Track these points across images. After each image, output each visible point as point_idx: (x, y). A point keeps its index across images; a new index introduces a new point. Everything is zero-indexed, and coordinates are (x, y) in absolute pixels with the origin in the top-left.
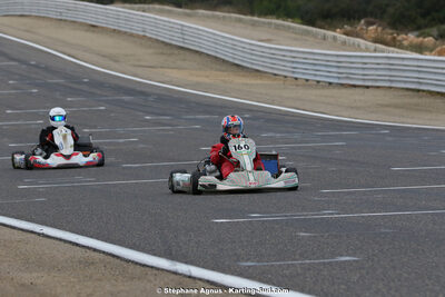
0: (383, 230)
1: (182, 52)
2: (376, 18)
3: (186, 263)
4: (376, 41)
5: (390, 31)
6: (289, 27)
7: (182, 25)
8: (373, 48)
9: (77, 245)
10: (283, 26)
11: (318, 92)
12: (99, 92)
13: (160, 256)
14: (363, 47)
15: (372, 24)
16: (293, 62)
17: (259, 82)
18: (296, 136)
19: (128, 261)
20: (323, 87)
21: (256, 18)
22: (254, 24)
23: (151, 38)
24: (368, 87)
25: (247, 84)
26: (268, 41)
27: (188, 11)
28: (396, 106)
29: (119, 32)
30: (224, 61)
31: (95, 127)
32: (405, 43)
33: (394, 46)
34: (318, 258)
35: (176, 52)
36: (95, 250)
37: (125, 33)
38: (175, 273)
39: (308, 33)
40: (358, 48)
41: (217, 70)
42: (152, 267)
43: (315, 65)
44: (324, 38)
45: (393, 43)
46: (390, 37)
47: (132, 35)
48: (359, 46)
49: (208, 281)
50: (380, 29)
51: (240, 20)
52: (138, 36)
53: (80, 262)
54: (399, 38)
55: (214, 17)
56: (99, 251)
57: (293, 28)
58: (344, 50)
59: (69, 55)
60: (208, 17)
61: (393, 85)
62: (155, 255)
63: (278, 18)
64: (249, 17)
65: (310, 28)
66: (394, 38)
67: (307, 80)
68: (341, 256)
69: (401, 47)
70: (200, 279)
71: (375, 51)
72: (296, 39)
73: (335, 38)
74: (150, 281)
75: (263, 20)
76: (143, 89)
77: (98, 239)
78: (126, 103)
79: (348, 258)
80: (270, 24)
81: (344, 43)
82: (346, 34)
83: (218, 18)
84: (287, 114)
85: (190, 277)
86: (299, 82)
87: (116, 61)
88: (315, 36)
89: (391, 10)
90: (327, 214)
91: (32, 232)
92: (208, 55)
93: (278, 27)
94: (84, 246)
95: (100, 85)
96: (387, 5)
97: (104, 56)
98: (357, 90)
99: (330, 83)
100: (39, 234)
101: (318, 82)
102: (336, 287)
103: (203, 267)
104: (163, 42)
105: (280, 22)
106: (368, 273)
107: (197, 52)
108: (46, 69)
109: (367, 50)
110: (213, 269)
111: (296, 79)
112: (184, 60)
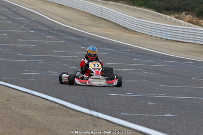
0: (187, 104)
1: (100, 20)
2: (190, 12)
3: (97, 111)
4: (189, 22)
5: (196, 18)
6: (150, 13)
7: (102, 8)
8: (187, 25)
9: (47, 100)
10: (147, 12)
11: (161, 43)
12: (61, 35)
13: (85, 108)
14: (183, 24)
15: (188, 14)
16: (151, 28)
17: (135, 36)
18: (150, 61)
19: (70, 109)
20: (164, 41)
21: (135, 7)
22: (134, 10)
23: (87, 13)
24: (184, 42)
25: (129, 37)
26: (140, 18)
27: (104, 2)
28: (196, 52)
29: (73, 9)
30: (119, 25)
31: (59, 50)
32: (202, 24)
33: (197, 25)
34: (156, 114)
35: (98, 19)
36: (55, 103)
37: (75, 9)
38: (91, 115)
39: (159, 16)
40: (181, 24)
41: (116, 29)
42: (81, 112)
43: (161, 30)
44: (166, 19)
45: (197, 24)
46: (196, 21)
47: (78, 10)
48: (181, 23)
49: (106, 120)
50: (191, 17)
51: (128, 8)
52: (81, 11)
53: (48, 107)
54: (200, 22)
55: (116, 5)
56: (57, 103)
57: (152, 13)
58: (175, 25)
59: (49, 17)
60: (114, 5)
61: (195, 42)
62: (82, 107)
63: (145, 8)
64: (132, 7)
65: (160, 14)
66: (198, 22)
67: (157, 37)
68: (167, 114)
69: (200, 26)
70: (102, 119)
71: (189, 26)
72: (153, 18)
73: (171, 19)
74: (79, 118)
75: (138, 8)
76: (81, 35)
77: (57, 98)
78: (74, 40)
79: (170, 115)
80: (141, 10)
81: (175, 22)
82: (176, 18)
83: (118, 6)
84: (146, 51)
85: (98, 117)
86: (153, 38)
87: (70, 22)
88: (162, 17)
89: (197, 9)
90: (162, 96)
91: (27, 93)
92: (112, 22)
93: (145, 12)
94: (50, 101)
95: (63, 31)
96: (195, 7)
97: (65, 19)
98: (179, 43)
99: (167, 39)
100: (30, 94)
101: (162, 38)
102: (164, 127)
103: (104, 114)
104: (92, 15)
105: (146, 10)
106: (179, 122)
107: (107, 20)
108: (38, 22)
109: (185, 26)
110: (109, 115)
111: (152, 36)
112: (101, 23)
